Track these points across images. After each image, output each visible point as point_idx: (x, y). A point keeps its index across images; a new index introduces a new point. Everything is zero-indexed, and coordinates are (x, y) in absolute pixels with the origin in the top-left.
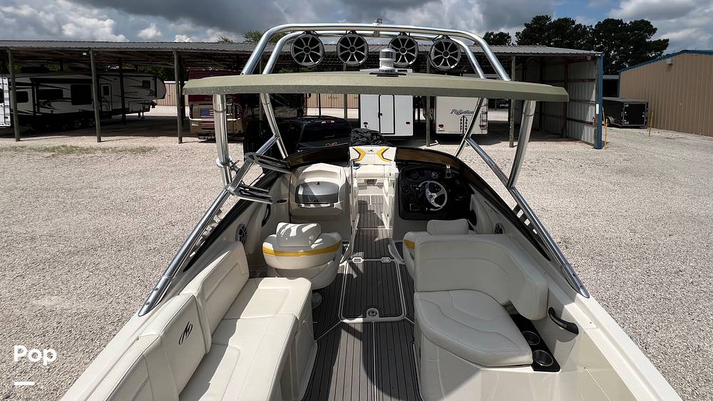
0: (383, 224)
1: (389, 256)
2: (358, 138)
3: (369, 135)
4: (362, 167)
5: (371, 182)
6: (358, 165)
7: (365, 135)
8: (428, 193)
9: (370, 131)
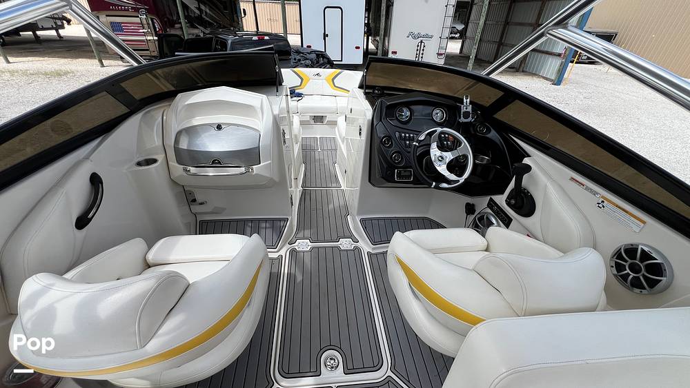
0: (337, 181)
1: (351, 237)
2: (299, 60)
3: (313, 56)
4: (305, 99)
5: (318, 119)
6: (300, 95)
7: (308, 56)
8: (435, 152)
9: (315, 51)
